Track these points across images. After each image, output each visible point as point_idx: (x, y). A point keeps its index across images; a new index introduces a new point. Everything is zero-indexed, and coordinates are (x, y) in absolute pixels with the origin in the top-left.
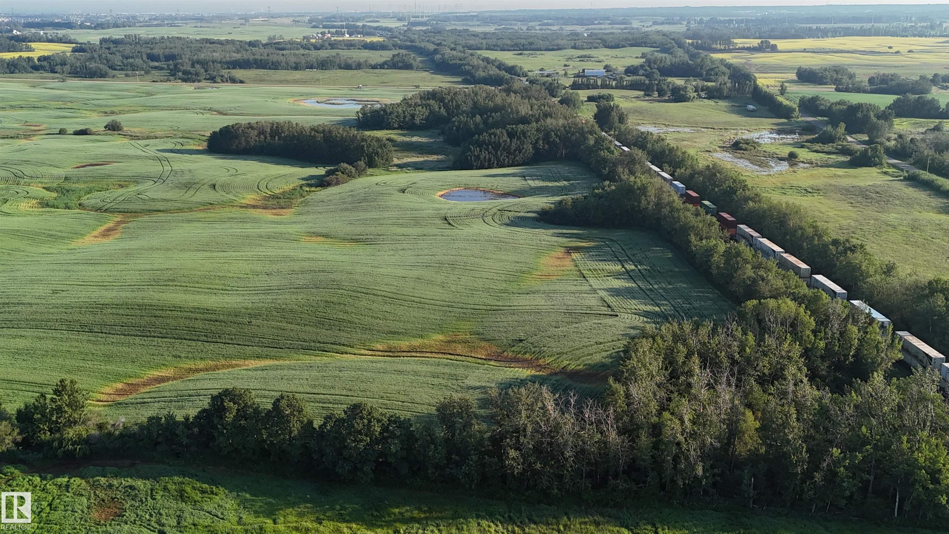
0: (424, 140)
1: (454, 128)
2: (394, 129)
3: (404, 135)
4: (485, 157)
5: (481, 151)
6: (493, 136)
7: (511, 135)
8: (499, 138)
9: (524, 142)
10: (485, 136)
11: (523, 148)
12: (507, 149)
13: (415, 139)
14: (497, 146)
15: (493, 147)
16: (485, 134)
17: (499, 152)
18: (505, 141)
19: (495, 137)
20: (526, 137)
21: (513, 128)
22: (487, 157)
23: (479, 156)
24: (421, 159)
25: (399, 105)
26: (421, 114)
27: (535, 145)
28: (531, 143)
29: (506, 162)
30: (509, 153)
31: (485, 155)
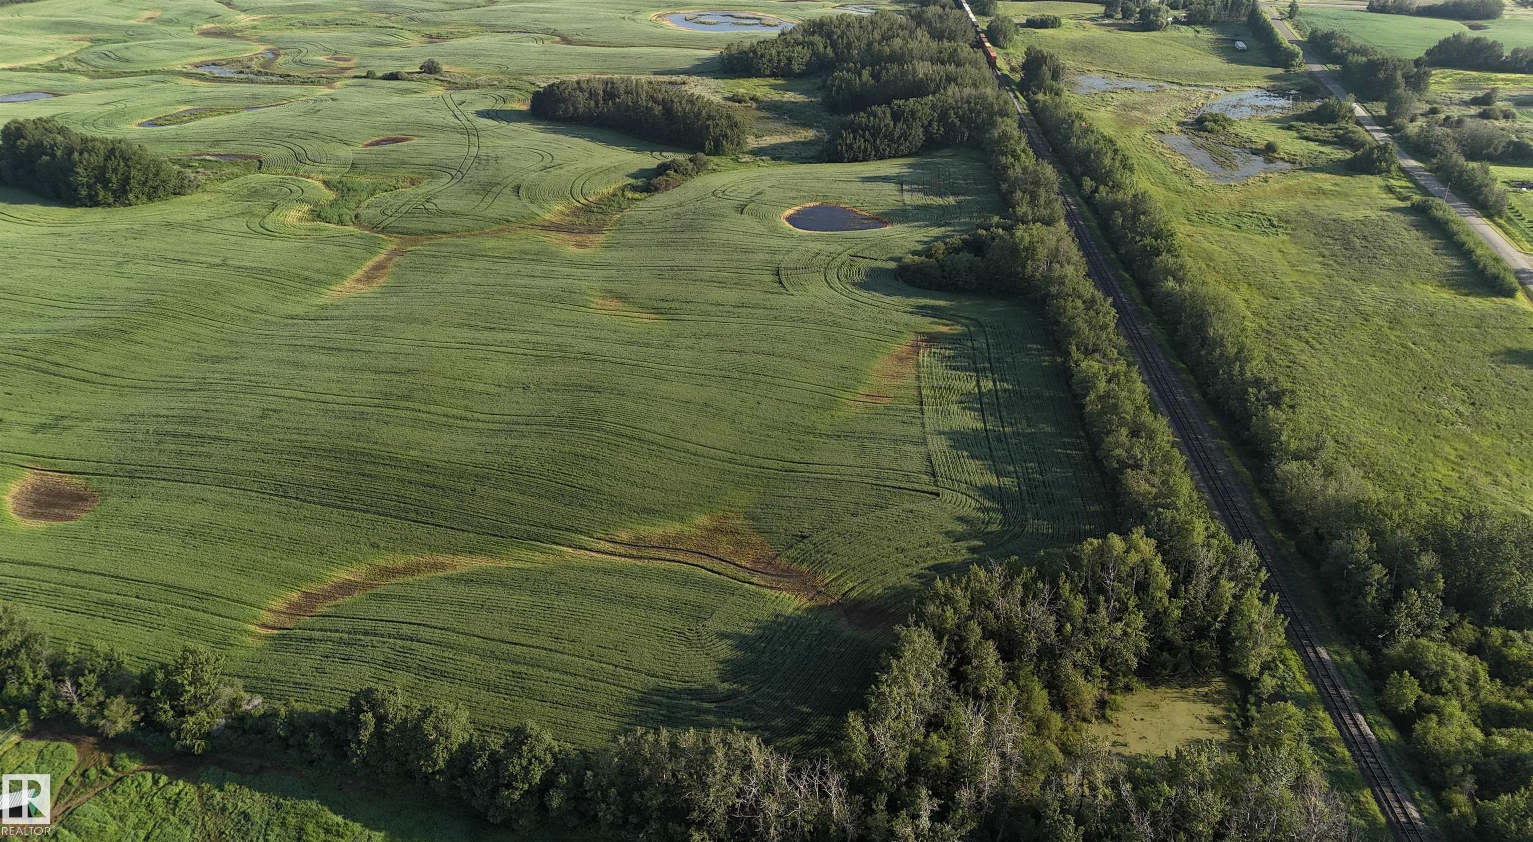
0: (799, 98)
1: (834, 88)
2: (764, 77)
3: (776, 89)
4: (860, 146)
5: (855, 138)
6: (872, 118)
7: (896, 116)
8: (877, 121)
9: (912, 125)
10: (862, 118)
11: (910, 134)
12: (890, 137)
13: (789, 96)
14: (876, 132)
15: (870, 134)
16: (862, 112)
17: (878, 141)
18: (887, 126)
19: (875, 119)
20: (915, 119)
21: (899, 106)
22: (863, 147)
23: (851, 144)
24: (785, 139)
25: (774, 42)
26: (801, 56)
27: (926, 128)
28: (922, 126)
29: (887, 153)
30: (891, 140)
31: (860, 143)
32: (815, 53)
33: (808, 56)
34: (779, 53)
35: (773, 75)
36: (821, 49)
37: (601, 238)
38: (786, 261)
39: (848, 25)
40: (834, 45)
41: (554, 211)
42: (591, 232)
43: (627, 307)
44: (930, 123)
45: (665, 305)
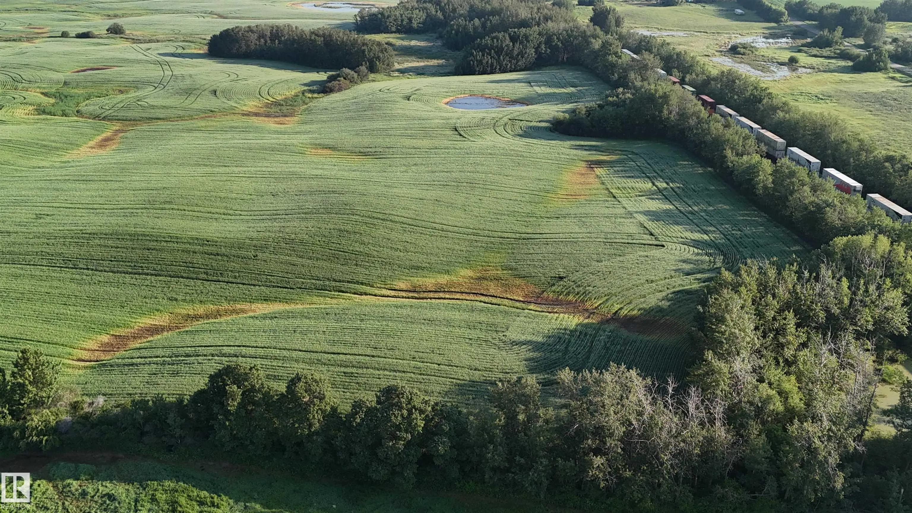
0: (422, 44)
1: (453, 32)
2: (394, 32)
3: (402, 39)
4: (488, 62)
5: (483, 55)
6: (495, 40)
7: (514, 39)
8: (501, 41)
9: (526, 46)
10: (488, 40)
11: (526, 53)
12: (509, 54)
13: (414, 43)
14: (499, 51)
15: (495, 52)
16: (487, 38)
17: (501, 57)
18: (508, 45)
19: (497, 41)
20: (528, 41)
21: (515, 32)
22: (490, 62)
23: (481, 61)
26: (418, 18)
27: (537, 50)
28: (534, 48)
29: (509, 67)
30: (512, 57)
31: (487, 59)
32: (429, 15)
33: (424, 17)
36: (434, 13)
37: (296, 119)
38: (459, 123)
40: (443, 10)
41: (250, 105)
42: (285, 116)
43: (339, 153)
44: (539, 47)
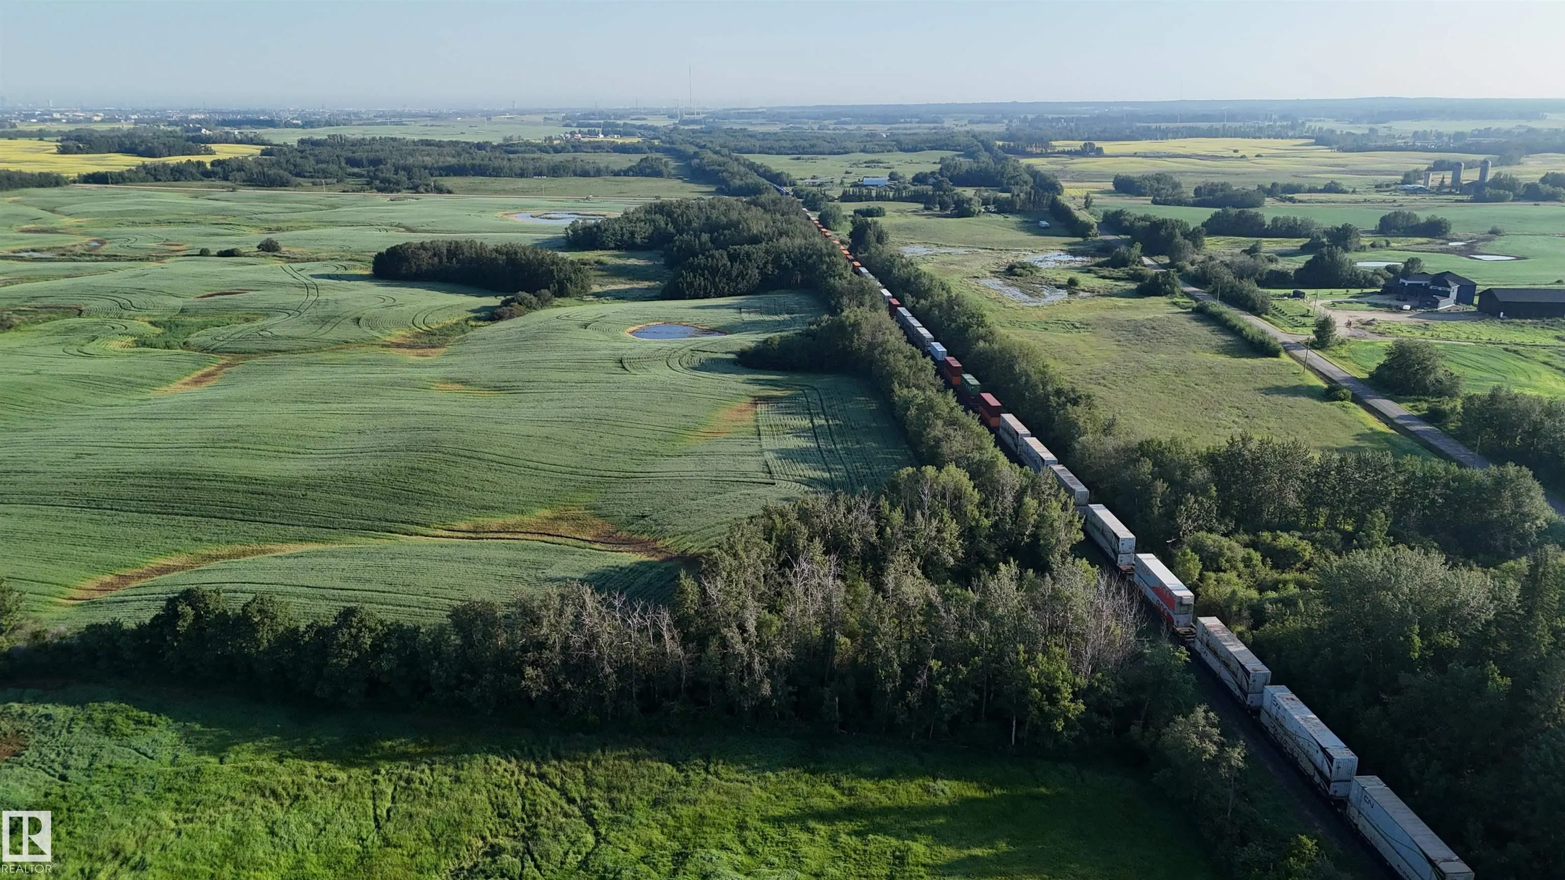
0: (641, 263)
1: (675, 249)
2: (610, 249)
3: (618, 257)
4: (700, 284)
5: (695, 277)
6: (710, 259)
7: (733, 258)
8: (718, 260)
9: (748, 266)
10: (701, 259)
11: (747, 274)
12: (727, 275)
13: (632, 261)
14: (714, 271)
15: (709, 273)
16: (700, 256)
17: (717, 279)
18: (724, 266)
19: (713, 260)
20: (750, 261)
21: (735, 250)
22: (703, 284)
23: (692, 282)
24: (627, 286)
25: (617, 220)
26: (643, 231)
27: (762, 271)
28: (758, 268)
29: (726, 290)
30: (729, 279)
31: (699, 281)
32: (656, 229)
33: (650, 231)
34: (622, 228)
35: (617, 248)
36: (663, 225)
37: (443, 350)
38: (626, 353)
39: (687, 207)
40: (675, 222)
41: (398, 334)
42: (433, 347)
43: (468, 387)
44: (765, 267)
45: (507, 384)
